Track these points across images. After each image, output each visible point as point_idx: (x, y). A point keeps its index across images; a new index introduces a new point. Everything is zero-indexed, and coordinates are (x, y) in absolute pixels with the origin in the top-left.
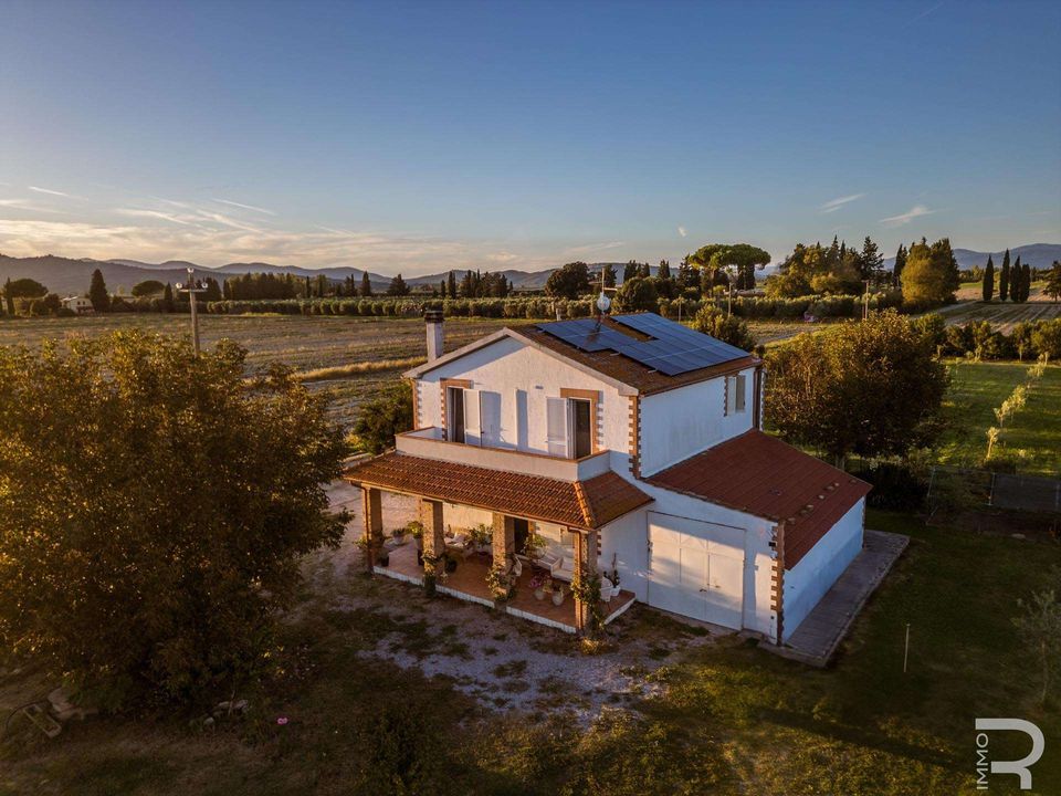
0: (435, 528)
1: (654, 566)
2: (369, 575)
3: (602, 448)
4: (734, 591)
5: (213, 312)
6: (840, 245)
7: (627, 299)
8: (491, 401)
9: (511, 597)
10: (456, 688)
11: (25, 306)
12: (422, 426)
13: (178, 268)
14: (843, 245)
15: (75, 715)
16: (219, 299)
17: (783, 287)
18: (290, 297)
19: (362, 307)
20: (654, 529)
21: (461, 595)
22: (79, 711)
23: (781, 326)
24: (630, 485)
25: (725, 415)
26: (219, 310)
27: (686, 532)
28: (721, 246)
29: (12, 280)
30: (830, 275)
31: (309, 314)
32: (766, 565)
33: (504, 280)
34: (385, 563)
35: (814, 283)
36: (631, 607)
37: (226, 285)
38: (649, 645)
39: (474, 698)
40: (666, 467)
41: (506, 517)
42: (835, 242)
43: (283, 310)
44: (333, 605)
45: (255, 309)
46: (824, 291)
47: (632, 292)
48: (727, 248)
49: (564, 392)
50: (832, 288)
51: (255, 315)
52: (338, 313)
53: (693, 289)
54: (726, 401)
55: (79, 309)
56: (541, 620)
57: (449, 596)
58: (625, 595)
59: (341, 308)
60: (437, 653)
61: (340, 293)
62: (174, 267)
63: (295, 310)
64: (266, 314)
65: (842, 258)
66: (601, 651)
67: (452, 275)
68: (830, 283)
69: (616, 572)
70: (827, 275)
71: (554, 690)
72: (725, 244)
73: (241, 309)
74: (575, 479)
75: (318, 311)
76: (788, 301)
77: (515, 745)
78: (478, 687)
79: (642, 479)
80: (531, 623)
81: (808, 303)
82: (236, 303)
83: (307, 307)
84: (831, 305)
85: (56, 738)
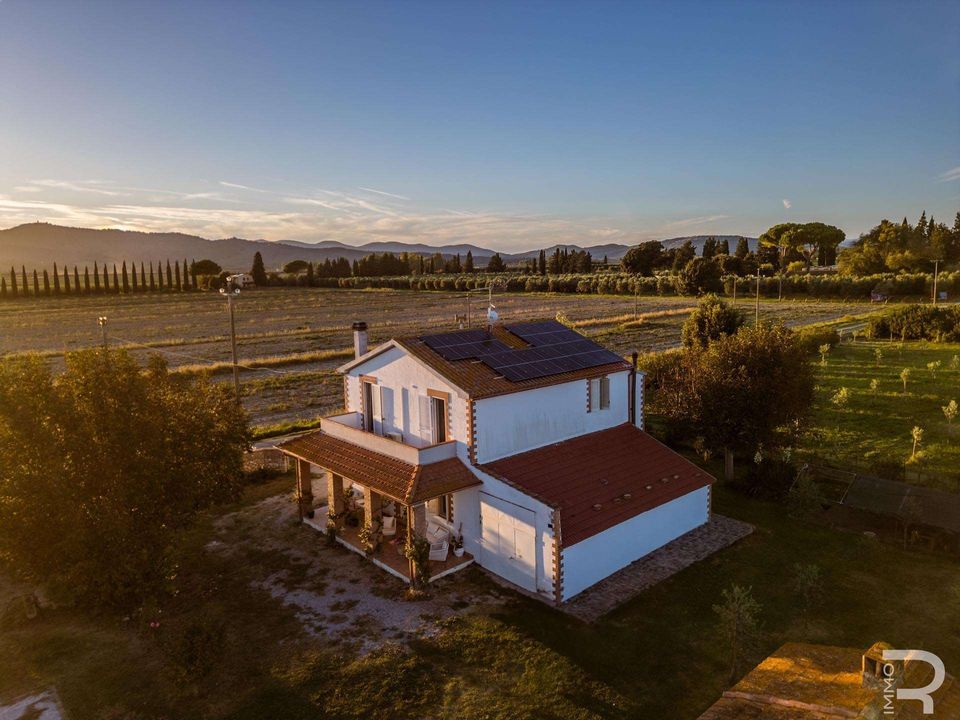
0: (334, 494)
1: (485, 534)
2: (300, 523)
3: (452, 438)
4: (530, 560)
5: (342, 286)
6: (928, 220)
7: (690, 277)
8: (388, 393)
9: (378, 551)
10: (297, 615)
11: (205, 282)
12: (350, 410)
13: (329, 247)
14: (932, 221)
15: (51, 606)
16: (350, 276)
17: (856, 264)
18: (404, 274)
19: (459, 283)
20: (484, 506)
21: (349, 546)
22: (52, 603)
23: (842, 305)
24: (467, 469)
25: (589, 411)
26: (348, 285)
27: (502, 510)
28: (793, 225)
29: (196, 261)
30: (907, 253)
31: (416, 289)
32: (549, 541)
33: (589, 256)
34: (311, 516)
35: (889, 260)
36: (468, 566)
37: (355, 263)
38: (457, 598)
39: (304, 624)
40: (509, 455)
41: (372, 492)
42: (923, 218)
43: (396, 285)
44: (259, 545)
45: (375, 285)
46: (900, 268)
47: (695, 271)
48: (799, 226)
49: (430, 392)
50: (909, 266)
51: (374, 290)
52: (440, 288)
53: (769, 265)
54: (589, 400)
55: (244, 284)
56: (392, 571)
57: (342, 546)
58: (467, 556)
59: (442, 285)
60: (303, 588)
61: (448, 270)
62: (326, 247)
63: (405, 285)
64: (383, 289)
65: (930, 234)
66: (418, 598)
67: (542, 253)
68: (906, 260)
69: (461, 538)
70: (903, 252)
71: (362, 625)
72: (797, 223)
73: (363, 285)
74: (417, 463)
75: (423, 286)
76: (855, 279)
77: (305, 660)
78: (312, 616)
79: (476, 465)
80: (384, 572)
81: (878, 280)
82: (361, 279)
83: (415, 283)
84: (901, 284)
85: (31, 620)
